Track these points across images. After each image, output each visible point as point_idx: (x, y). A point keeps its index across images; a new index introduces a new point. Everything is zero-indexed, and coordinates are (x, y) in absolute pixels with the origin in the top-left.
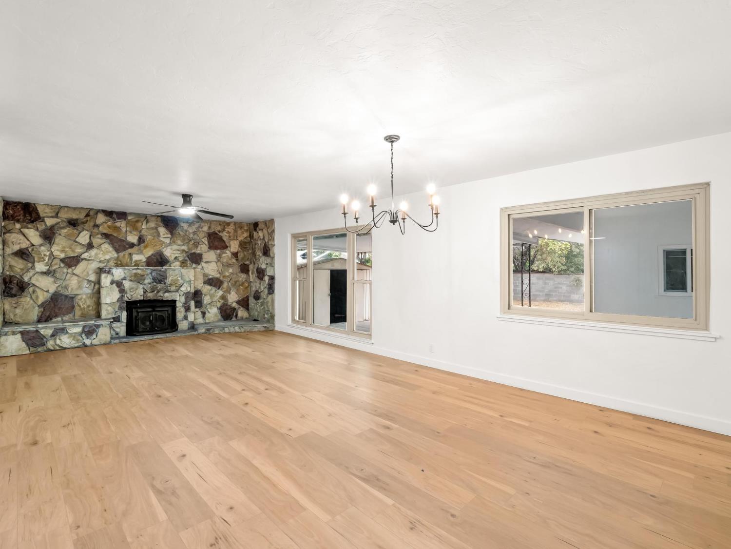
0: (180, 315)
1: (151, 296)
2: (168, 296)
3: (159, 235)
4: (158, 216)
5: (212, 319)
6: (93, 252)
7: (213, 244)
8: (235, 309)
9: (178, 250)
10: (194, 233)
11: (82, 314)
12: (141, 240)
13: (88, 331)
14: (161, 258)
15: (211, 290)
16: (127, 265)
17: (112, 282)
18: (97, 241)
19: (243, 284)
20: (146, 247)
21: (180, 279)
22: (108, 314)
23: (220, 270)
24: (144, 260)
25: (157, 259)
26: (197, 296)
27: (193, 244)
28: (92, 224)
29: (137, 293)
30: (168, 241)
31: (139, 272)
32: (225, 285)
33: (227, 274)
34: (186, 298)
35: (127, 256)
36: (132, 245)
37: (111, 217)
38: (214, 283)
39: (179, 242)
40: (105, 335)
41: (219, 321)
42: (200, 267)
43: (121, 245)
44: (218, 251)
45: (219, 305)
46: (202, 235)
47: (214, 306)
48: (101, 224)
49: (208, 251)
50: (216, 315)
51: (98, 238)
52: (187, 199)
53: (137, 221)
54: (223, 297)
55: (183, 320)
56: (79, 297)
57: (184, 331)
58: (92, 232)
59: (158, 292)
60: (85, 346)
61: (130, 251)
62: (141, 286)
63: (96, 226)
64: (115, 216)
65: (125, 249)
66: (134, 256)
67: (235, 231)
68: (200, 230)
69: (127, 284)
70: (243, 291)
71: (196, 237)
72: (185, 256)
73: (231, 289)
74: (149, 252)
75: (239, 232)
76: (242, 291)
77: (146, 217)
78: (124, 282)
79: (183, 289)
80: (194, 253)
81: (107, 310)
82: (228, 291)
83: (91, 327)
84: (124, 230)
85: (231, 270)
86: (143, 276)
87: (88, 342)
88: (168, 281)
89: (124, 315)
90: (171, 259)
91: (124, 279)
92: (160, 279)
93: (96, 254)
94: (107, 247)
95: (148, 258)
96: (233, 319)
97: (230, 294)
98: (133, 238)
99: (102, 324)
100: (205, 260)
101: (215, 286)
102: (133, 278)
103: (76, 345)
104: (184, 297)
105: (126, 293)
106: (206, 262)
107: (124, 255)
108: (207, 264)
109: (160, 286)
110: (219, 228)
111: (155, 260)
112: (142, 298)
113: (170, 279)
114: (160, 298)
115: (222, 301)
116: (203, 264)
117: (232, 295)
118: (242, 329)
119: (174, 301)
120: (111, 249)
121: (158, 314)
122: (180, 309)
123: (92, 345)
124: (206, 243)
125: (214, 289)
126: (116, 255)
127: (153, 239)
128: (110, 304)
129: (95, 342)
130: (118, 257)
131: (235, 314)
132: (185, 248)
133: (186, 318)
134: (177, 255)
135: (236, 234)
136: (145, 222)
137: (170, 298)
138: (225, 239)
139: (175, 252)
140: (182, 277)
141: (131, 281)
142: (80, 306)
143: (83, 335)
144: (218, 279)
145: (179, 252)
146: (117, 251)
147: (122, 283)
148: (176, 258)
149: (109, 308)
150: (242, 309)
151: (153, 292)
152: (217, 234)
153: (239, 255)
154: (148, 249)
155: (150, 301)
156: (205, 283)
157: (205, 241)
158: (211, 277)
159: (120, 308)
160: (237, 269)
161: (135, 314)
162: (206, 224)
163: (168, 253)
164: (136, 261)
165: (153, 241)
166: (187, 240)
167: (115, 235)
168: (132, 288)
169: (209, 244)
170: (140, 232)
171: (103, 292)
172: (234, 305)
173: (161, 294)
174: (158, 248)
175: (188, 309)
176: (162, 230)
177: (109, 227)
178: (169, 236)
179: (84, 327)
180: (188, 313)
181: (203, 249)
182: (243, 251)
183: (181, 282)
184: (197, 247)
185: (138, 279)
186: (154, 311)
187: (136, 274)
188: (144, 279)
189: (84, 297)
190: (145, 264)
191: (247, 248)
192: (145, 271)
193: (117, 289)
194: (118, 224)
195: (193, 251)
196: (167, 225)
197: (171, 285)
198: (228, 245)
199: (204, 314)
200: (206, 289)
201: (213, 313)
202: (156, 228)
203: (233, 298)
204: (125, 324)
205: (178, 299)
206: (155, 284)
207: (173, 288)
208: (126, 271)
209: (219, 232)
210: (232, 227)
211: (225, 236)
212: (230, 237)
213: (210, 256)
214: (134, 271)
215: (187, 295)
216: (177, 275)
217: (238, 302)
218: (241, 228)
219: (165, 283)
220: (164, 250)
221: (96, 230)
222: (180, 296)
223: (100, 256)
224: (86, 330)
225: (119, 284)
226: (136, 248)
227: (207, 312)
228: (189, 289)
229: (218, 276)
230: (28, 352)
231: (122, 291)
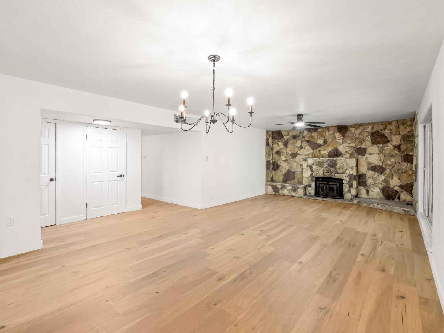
0: (346, 188)
1: (327, 175)
2: (337, 176)
3: (335, 138)
4: (335, 127)
5: (375, 197)
6: (302, 150)
7: (376, 140)
8: (398, 192)
9: (348, 146)
10: (360, 134)
11: (298, 181)
12: (325, 142)
13: (294, 189)
14: (337, 152)
15: (374, 174)
16: (317, 157)
17: (308, 166)
18: (304, 144)
19: (406, 172)
20: (328, 146)
21: (345, 165)
22: (306, 182)
23: (382, 160)
24: (327, 153)
25: (334, 153)
26: (360, 178)
27: (359, 141)
28: (301, 136)
29: (320, 174)
30: (341, 141)
31: (321, 160)
32: (388, 171)
33: (389, 163)
34: (350, 178)
35: (318, 152)
36: (320, 146)
37: (310, 132)
38: (378, 169)
39: (349, 141)
40: (301, 193)
41: (381, 199)
42: (365, 157)
43: (315, 146)
44: (381, 145)
45: (381, 187)
46: (365, 134)
47: (376, 187)
48: (306, 136)
49: (372, 146)
50: (378, 194)
51: (305, 143)
52: (299, 117)
53: (323, 132)
54: (385, 181)
55: (347, 193)
56: (297, 172)
57: (347, 200)
58: (302, 141)
59: (331, 173)
60: (292, 196)
61: (319, 149)
62: (322, 169)
63: (304, 137)
64: (312, 130)
65: (317, 148)
66: (321, 151)
67: (398, 127)
68: (365, 131)
69: (314, 167)
70: (407, 178)
71: (361, 136)
72: (353, 150)
73: (393, 175)
74: (330, 149)
75: (401, 127)
76: (405, 178)
77: (328, 128)
78: (313, 166)
79: (347, 172)
80: (360, 148)
82: (392, 177)
83: (295, 187)
84: (316, 137)
85: (393, 160)
86: (322, 163)
87: (294, 194)
88: (338, 166)
89: (313, 184)
90: (343, 152)
91: (313, 164)
92: (333, 165)
93: (304, 151)
94: (308, 147)
95: (330, 153)
96: (395, 200)
97: (392, 179)
98: (320, 142)
99: (299, 187)
100: (368, 152)
101: (378, 171)
102: (317, 164)
103: (289, 195)
104: (348, 177)
105: (314, 172)
106: (369, 154)
107: (316, 151)
108: (371, 156)
109: (332, 169)
110: (381, 127)
111: (333, 154)
112: (322, 176)
113: (339, 165)
114: (333, 177)
115: (384, 184)
116: (366, 155)
117: (394, 180)
119: (341, 180)
120: (310, 148)
121: (331, 186)
122: (345, 185)
123: (295, 197)
124: (370, 140)
125: (376, 174)
126: (312, 152)
127: (332, 141)
128: (307, 177)
129: (297, 195)
130: (313, 153)
131: (397, 196)
132: (353, 145)
133: (349, 191)
134: (347, 150)
135: (398, 130)
136: (327, 131)
137: (339, 177)
138: (387, 135)
139: (346, 148)
140: (347, 164)
141: (316, 165)
142: (297, 177)
143: (292, 191)
144: (381, 167)
145: (349, 148)
146: (313, 149)
147: (312, 166)
148: (346, 152)
149: (306, 179)
150: (405, 192)
151: (328, 172)
152: (379, 132)
153: (401, 146)
154: (329, 147)
155: (326, 178)
156: (369, 169)
157: (369, 139)
158: (373, 165)
159: (312, 180)
160: (399, 159)
161: (318, 184)
162: (370, 126)
163: (341, 149)
164: (322, 154)
165: (332, 142)
166: (354, 139)
167: (312, 140)
168: (317, 170)
169: (372, 141)
170: (325, 138)
171: (304, 171)
172: (396, 188)
173: (333, 174)
174: (335, 146)
175: (351, 186)
176: (337, 135)
177: (309, 137)
178: (342, 138)
179: (292, 187)
180: (351, 189)
181: (367, 145)
182: (406, 144)
183: (346, 167)
184: (362, 143)
185: (320, 164)
186: (328, 184)
187: (319, 162)
188: (323, 165)
189: (299, 173)
190: (327, 156)
191: (410, 140)
192: (324, 160)
193: (310, 170)
194: (313, 135)
195: (359, 147)
196: (340, 131)
197: (339, 169)
198: (390, 139)
199: (368, 191)
200: (370, 173)
201: (376, 192)
202: (334, 134)
203: (395, 183)
204: (313, 189)
205: (344, 178)
206: (329, 168)
207: (340, 171)
208: (314, 160)
209: (381, 130)
210: (394, 124)
211: (387, 133)
212: (391, 133)
213: (374, 149)
214: (318, 160)
215: (351, 176)
216: (343, 163)
217: (401, 187)
218: (404, 124)
219: (335, 168)
220: (338, 147)
221: (303, 139)
222: (346, 176)
223: (305, 152)
224: (293, 188)
225: (311, 167)
226: (323, 147)
227: (370, 191)
228: (351, 173)
229: (381, 164)
230: (274, 194)
231: (312, 171)
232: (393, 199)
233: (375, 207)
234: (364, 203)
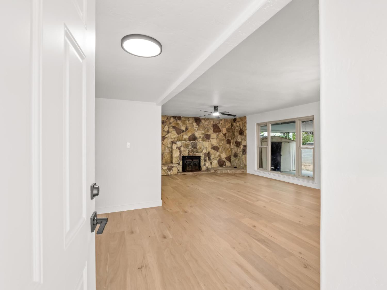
0: (202, 163)
1: (191, 154)
2: (197, 154)
3: (193, 126)
4: (193, 118)
5: (215, 166)
6: (169, 134)
7: (215, 130)
8: (225, 161)
9: (201, 133)
10: (207, 125)
11: (166, 161)
12: (187, 129)
13: (170, 169)
14: (194, 137)
15: (214, 152)
16: (181, 140)
17: (177, 148)
18: (171, 129)
19: (228, 149)
20: (188, 132)
21: (202, 146)
22: (175, 161)
23: (218, 142)
24: (188, 138)
25: (193, 137)
26: (208, 154)
27: (207, 130)
28: (169, 122)
29: (186, 153)
30: (197, 129)
31: (187, 143)
32: (220, 150)
33: (221, 144)
34: (205, 155)
35: (181, 136)
36: (183, 131)
37: (176, 119)
39: (201, 129)
40: (176, 171)
41: (218, 167)
42: (210, 141)
43: (179, 132)
44: (217, 133)
45: (218, 159)
46: (210, 126)
47: (215, 160)
48: (172, 122)
49: (213, 133)
51: (171, 128)
52: (216, 108)
53: (185, 120)
54: (219, 156)
55: (203, 166)
56: (165, 154)
57: (203, 171)
58: (169, 126)
59: (194, 152)
60: (168, 175)
61: (182, 134)
62: (187, 150)
63: (170, 123)
64: (177, 118)
65: (181, 133)
66: (184, 136)
67: (225, 123)
68: (210, 123)
69: (182, 149)
70: (228, 153)
71: (208, 127)
72: (204, 135)
73: (222, 152)
74: (190, 134)
75: (226, 123)
76: (227, 153)
77: (188, 118)
78: (181, 147)
79: (204, 151)
80: (207, 134)
81: (175, 160)
82: (221, 153)
83: (170, 167)
84: (180, 124)
85: (223, 143)
86: (188, 145)
87: (169, 173)
88: (198, 147)
89: (181, 162)
90: (198, 137)
91: (181, 146)
92: (195, 147)
93: (171, 136)
94: (174, 132)
95: (189, 137)
96: (223, 167)
97: (222, 154)
98: (183, 128)
99: (174, 166)
100: (211, 138)
101: (216, 150)
102: (184, 146)
103: (165, 174)
104: (204, 155)
105: (182, 152)
106: (212, 139)
107: (180, 136)
108: (213, 140)
109: (195, 150)
110: (217, 122)
111: (192, 138)
112: (188, 155)
113: (199, 146)
114: (194, 155)
115: (219, 158)
116: (211, 140)
117: (223, 155)
118: (231, 171)
119: (199, 158)
120: (176, 133)
121: (195, 162)
122: (202, 161)
123: (171, 175)
124: (212, 129)
125: (216, 152)
126: (177, 136)
127: (191, 128)
128: (176, 157)
129: (172, 173)
130: (178, 137)
131: (224, 164)
132: (203, 132)
133: (205, 165)
134: (200, 136)
135: (225, 125)
136: (188, 121)
137: (199, 155)
138: (220, 127)
139: (199, 134)
140: (203, 146)
141: (184, 147)
142: (165, 158)
143: (168, 170)
144: (217, 147)
145: (201, 134)
146: (178, 134)
147: (180, 148)
148: (200, 137)
149: (176, 159)
150: (227, 162)
151: (192, 152)
152: (216, 125)
153: (226, 135)
154: (189, 133)
155: (191, 156)
156: (212, 148)
157: (212, 128)
158: (214, 146)
159: (180, 159)
160: (226, 142)
161: (185, 162)
162: (212, 120)
163: (197, 134)
164: (185, 138)
165: (191, 129)
166: (204, 128)
167: (177, 127)
168: (184, 150)
169: (213, 130)
170: (186, 125)
171: (174, 152)
172: (224, 160)
173: (195, 153)
174: (193, 132)
175: (205, 161)
176: (195, 124)
177: (175, 123)
178: (197, 126)
179: (168, 167)
180: (206, 163)
181: (211, 132)
182: (228, 133)
183: (203, 148)
184: (208, 131)
185: (186, 146)
186: (193, 161)
187: (185, 144)
188: (189, 147)
189: (166, 154)
190: (188, 140)
191: (230, 131)
192: (189, 143)
193: (178, 151)
194: (178, 122)
195: (207, 133)
196: (197, 122)
197: (199, 149)
198: (221, 130)
199: (211, 163)
200: (212, 151)
201: (215, 163)
202: (192, 123)
203: (224, 156)
204: (181, 166)
205: (201, 156)
206: (193, 148)
207: (200, 151)
208: (182, 143)
209: (218, 124)
210: (223, 121)
211: (220, 126)
212: (222, 126)
213: (214, 135)
214: (185, 143)
215: (205, 154)
216: (201, 145)
217: (226, 158)
218: (227, 121)
219: (196, 149)
220: (195, 133)
221: (170, 125)
222: (202, 154)
223: (172, 136)
224: (169, 168)
225: (179, 148)
226: (185, 132)
227: (212, 163)
228: (206, 151)
229: (217, 145)
231: (180, 152)
232: (223, 166)
233: (226, 172)
234: (219, 171)
